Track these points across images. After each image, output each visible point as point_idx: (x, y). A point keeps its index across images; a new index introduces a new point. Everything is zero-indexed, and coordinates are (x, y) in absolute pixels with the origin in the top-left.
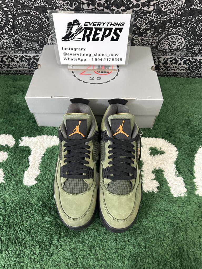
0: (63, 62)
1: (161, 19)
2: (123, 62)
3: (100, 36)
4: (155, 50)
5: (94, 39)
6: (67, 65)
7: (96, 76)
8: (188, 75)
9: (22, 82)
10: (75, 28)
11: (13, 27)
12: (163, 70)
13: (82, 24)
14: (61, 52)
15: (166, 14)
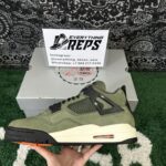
0: (50, 64)
1: (132, 29)
2: (102, 65)
4: (128, 52)
5: (77, 48)
6: (54, 68)
7: (78, 76)
8: (155, 71)
9: (15, 76)
10: (61, 40)
11: (10, 33)
12: (134, 67)
13: (68, 37)
14: (49, 58)
15: (136, 25)
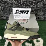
0: (15, 18)
2: (29, 18)
3: (24, 13)
12: (38, 19)
14: (14, 16)
